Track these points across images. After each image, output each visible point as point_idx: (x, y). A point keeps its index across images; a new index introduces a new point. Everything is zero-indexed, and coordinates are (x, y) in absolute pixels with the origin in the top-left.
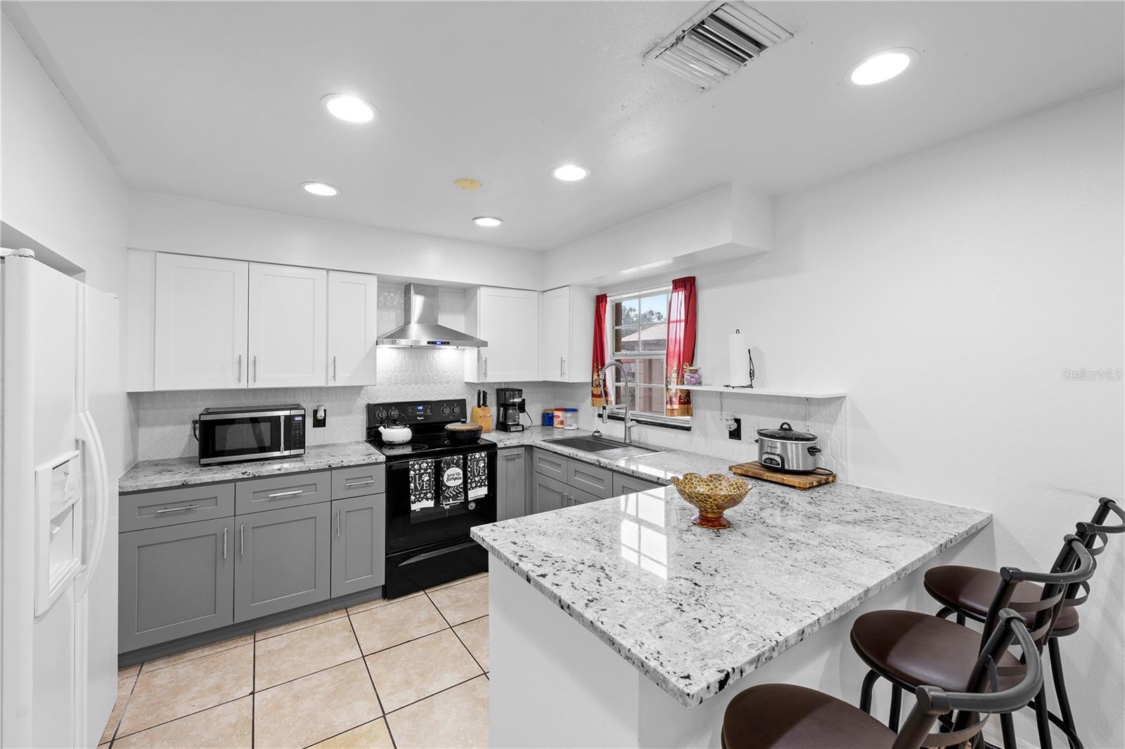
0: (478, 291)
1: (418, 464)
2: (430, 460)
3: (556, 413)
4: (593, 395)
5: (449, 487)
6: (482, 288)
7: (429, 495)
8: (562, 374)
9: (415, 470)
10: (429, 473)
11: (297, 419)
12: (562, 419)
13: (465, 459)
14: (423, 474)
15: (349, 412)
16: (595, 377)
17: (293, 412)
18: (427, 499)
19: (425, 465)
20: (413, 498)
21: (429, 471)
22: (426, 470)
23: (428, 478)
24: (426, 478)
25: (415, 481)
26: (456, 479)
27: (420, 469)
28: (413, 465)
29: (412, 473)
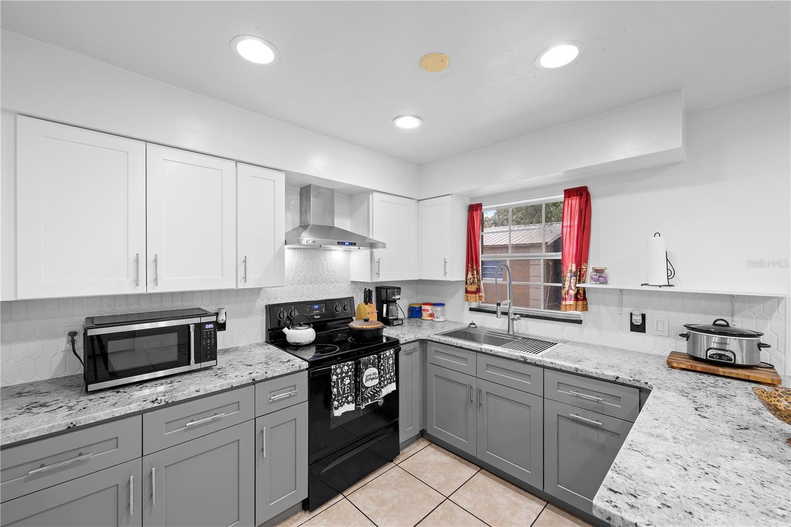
0: (371, 196)
1: (339, 367)
2: (350, 363)
3: (424, 307)
4: (467, 292)
5: (367, 388)
6: (375, 194)
7: (350, 398)
8: (445, 273)
9: (337, 375)
10: (349, 376)
11: (207, 326)
12: (430, 312)
13: (379, 357)
14: (344, 377)
15: (249, 314)
16: (470, 276)
17: (204, 320)
18: (348, 403)
19: (346, 368)
20: (336, 403)
21: (350, 373)
22: (347, 373)
23: (349, 381)
24: (347, 381)
25: (338, 386)
26: (373, 378)
27: (342, 373)
28: (336, 369)
29: (334, 377)
